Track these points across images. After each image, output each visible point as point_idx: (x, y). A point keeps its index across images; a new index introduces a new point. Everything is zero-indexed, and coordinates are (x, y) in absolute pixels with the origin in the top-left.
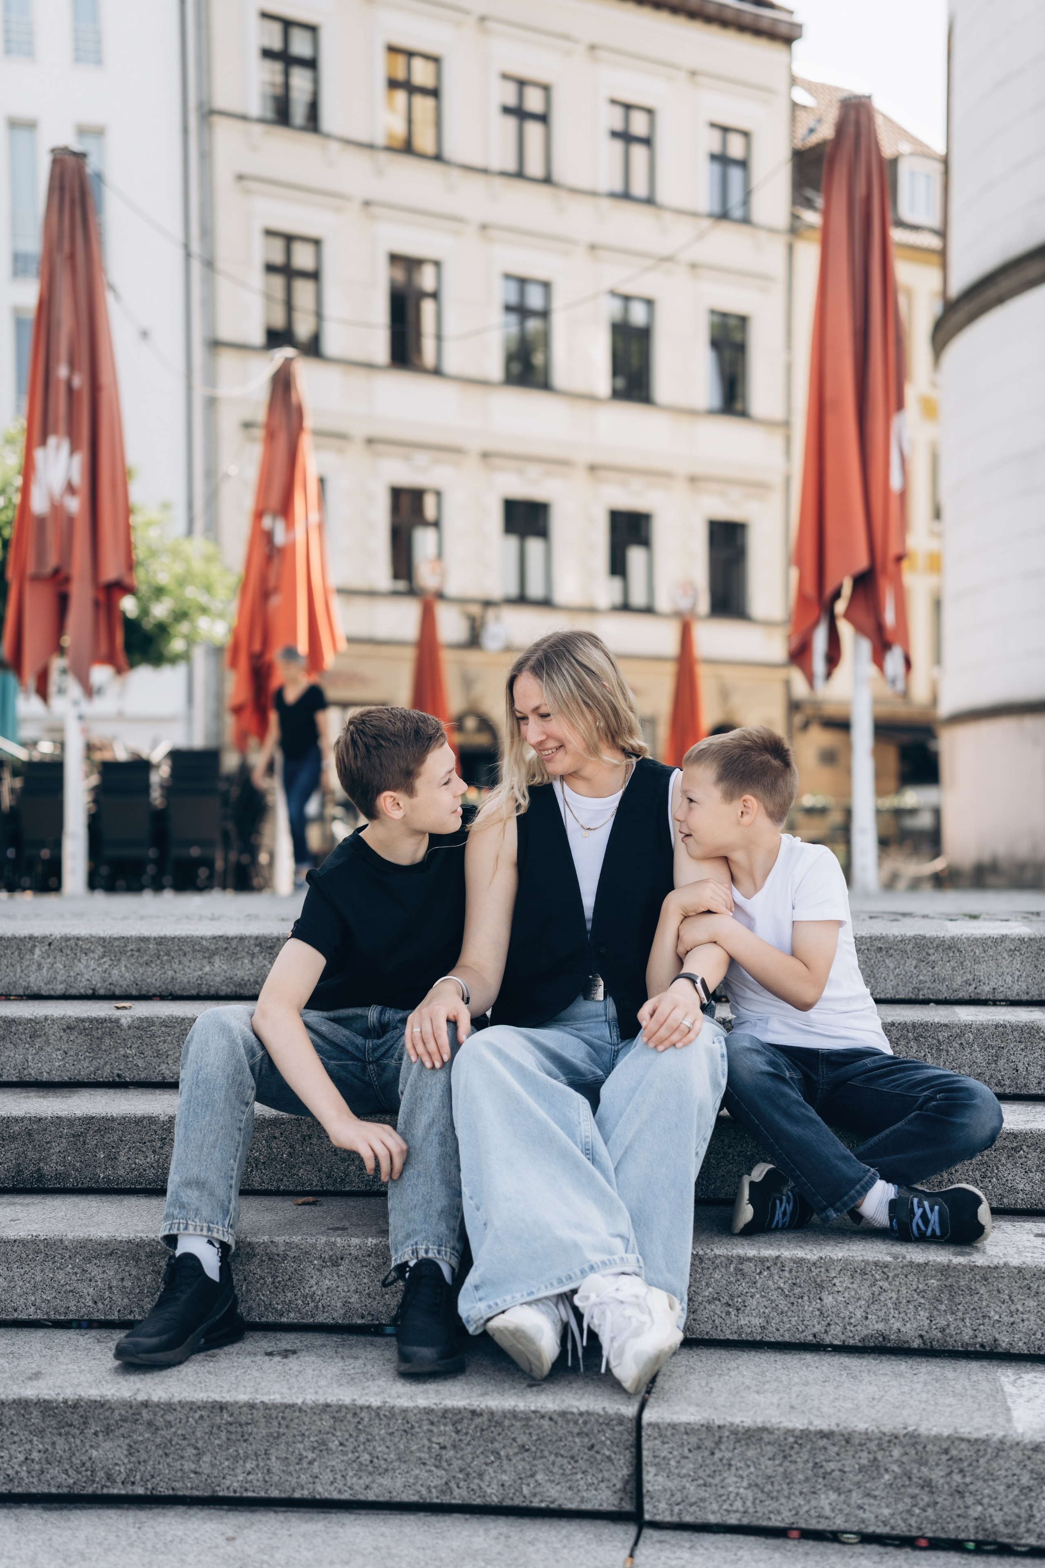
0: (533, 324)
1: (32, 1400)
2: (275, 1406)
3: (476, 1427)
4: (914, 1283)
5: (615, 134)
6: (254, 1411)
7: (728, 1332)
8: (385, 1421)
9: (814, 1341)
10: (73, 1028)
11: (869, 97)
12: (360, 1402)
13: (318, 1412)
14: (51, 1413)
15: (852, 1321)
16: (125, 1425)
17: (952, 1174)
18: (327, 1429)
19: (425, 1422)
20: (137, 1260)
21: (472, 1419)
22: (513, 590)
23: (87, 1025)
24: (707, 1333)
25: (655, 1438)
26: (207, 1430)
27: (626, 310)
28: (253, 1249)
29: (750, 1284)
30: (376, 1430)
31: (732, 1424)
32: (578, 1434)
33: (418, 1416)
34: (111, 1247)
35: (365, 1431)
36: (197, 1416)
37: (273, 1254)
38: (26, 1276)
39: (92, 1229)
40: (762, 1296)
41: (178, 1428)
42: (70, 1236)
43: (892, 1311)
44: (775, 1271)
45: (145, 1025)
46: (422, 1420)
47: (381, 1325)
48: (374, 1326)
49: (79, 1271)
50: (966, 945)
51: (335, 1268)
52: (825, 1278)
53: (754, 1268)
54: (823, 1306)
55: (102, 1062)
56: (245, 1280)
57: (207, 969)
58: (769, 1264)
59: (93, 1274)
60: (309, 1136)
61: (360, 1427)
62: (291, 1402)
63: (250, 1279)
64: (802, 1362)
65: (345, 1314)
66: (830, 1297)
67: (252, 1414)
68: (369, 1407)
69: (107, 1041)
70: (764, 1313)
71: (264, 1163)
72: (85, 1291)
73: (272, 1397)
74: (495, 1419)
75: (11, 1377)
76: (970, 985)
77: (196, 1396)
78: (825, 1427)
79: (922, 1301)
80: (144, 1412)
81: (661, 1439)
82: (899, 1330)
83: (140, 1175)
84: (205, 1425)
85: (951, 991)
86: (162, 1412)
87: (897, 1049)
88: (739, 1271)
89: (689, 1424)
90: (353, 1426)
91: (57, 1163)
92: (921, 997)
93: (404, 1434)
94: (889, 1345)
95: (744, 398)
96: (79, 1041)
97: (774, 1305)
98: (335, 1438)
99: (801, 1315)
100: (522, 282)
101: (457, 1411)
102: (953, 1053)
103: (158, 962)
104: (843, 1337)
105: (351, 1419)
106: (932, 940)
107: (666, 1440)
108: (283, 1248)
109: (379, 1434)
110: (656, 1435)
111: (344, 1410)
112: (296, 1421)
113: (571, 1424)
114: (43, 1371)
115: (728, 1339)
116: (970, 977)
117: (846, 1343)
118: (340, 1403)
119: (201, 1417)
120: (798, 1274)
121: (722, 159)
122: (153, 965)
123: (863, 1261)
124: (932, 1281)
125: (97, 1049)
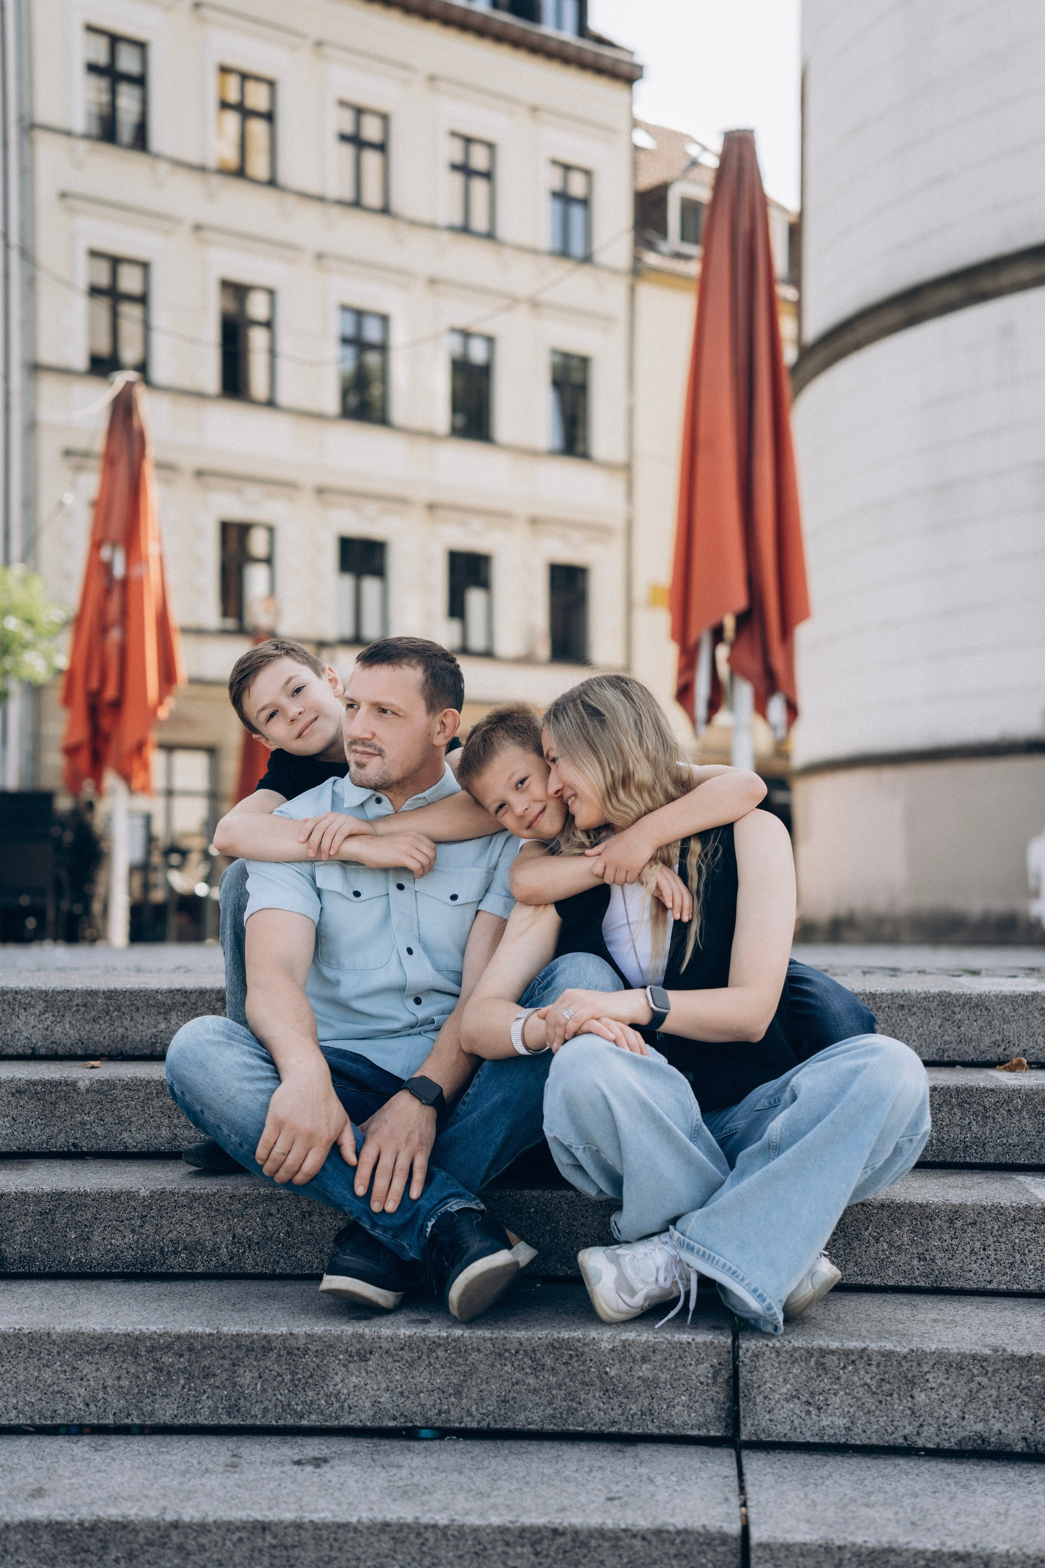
0: (372, 359)
1: (42, 1522)
2: (326, 1526)
3: (558, 1549)
4: (1016, 1379)
5: (455, 167)
6: (302, 1532)
7: (808, 1434)
8: (453, 1542)
9: (905, 1444)
10: (22, 1092)
11: (752, 132)
12: (425, 1519)
13: (375, 1532)
14: (65, 1537)
15: (948, 1421)
16: (152, 1549)
17: (1025, 1254)
18: (387, 1552)
19: (500, 1543)
20: (136, 1356)
21: (553, 1540)
22: (347, 630)
23: (39, 1088)
24: (785, 1435)
25: (766, 1561)
26: (247, 1555)
27: (466, 347)
28: (269, 1342)
29: (833, 1380)
30: (443, 1552)
31: (854, 1545)
32: (675, 1556)
33: (491, 1536)
34: (106, 1341)
35: (430, 1554)
36: (235, 1538)
37: (293, 1348)
38: (7, 1375)
39: (80, 1320)
40: (846, 1394)
41: (213, 1553)
42: (59, 1329)
43: (992, 1410)
44: (860, 1365)
45: (105, 1088)
46: (495, 1540)
47: (415, 1427)
48: (408, 1429)
49: (68, 1369)
50: (994, 1003)
51: (362, 1364)
52: (916, 1373)
53: (837, 1362)
54: (914, 1405)
55: (56, 1130)
56: (260, 1377)
57: (163, 1026)
58: (854, 1358)
59: (84, 1372)
60: (309, 1213)
61: (425, 1549)
62: (344, 1521)
63: (265, 1376)
64: (898, 1468)
65: (374, 1416)
66: (923, 1395)
67: (299, 1535)
68: (435, 1526)
69: (62, 1106)
70: (849, 1412)
71: (258, 1243)
72: (75, 1391)
73: (322, 1515)
74: (581, 1538)
75: (10, 1495)
76: (999, 1046)
77: (233, 1514)
78: (959, 1548)
79: (1026, 1399)
80: (174, 1534)
81: (773, 1562)
82: (1000, 1432)
83: (117, 1258)
84: (244, 1549)
85: (978, 1052)
86: (194, 1534)
87: (939, 1116)
88: (821, 1365)
89: (805, 1544)
90: (416, 1547)
91: (21, 1245)
92: (946, 1059)
93: (475, 1556)
94: (988, 1448)
95: (585, 439)
96: (31, 1106)
97: (859, 1403)
98: (394, 1562)
99: (890, 1415)
100: (360, 314)
101: (536, 1530)
102: (1000, 1120)
103: (107, 1018)
104: (937, 1440)
105: (415, 1541)
106: (958, 997)
107: (779, 1563)
108: (304, 1341)
109: (446, 1558)
110: (768, 1557)
111: (406, 1530)
112: (351, 1543)
113: (667, 1545)
114: (45, 1487)
115: (808, 1442)
116: (999, 1037)
117: (941, 1446)
118: (402, 1521)
119: (240, 1540)
120: (887, 1369)
121: (563, 197)
122: (101, 1022)
123: (959, 1354)
124: (1037, 1377)
125: (50, 1116)
